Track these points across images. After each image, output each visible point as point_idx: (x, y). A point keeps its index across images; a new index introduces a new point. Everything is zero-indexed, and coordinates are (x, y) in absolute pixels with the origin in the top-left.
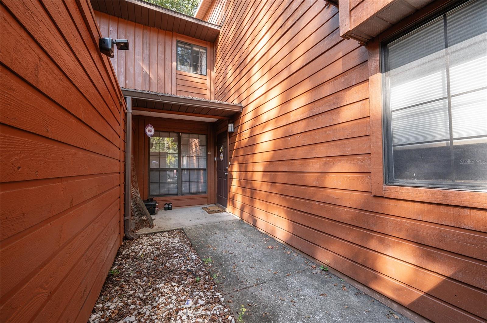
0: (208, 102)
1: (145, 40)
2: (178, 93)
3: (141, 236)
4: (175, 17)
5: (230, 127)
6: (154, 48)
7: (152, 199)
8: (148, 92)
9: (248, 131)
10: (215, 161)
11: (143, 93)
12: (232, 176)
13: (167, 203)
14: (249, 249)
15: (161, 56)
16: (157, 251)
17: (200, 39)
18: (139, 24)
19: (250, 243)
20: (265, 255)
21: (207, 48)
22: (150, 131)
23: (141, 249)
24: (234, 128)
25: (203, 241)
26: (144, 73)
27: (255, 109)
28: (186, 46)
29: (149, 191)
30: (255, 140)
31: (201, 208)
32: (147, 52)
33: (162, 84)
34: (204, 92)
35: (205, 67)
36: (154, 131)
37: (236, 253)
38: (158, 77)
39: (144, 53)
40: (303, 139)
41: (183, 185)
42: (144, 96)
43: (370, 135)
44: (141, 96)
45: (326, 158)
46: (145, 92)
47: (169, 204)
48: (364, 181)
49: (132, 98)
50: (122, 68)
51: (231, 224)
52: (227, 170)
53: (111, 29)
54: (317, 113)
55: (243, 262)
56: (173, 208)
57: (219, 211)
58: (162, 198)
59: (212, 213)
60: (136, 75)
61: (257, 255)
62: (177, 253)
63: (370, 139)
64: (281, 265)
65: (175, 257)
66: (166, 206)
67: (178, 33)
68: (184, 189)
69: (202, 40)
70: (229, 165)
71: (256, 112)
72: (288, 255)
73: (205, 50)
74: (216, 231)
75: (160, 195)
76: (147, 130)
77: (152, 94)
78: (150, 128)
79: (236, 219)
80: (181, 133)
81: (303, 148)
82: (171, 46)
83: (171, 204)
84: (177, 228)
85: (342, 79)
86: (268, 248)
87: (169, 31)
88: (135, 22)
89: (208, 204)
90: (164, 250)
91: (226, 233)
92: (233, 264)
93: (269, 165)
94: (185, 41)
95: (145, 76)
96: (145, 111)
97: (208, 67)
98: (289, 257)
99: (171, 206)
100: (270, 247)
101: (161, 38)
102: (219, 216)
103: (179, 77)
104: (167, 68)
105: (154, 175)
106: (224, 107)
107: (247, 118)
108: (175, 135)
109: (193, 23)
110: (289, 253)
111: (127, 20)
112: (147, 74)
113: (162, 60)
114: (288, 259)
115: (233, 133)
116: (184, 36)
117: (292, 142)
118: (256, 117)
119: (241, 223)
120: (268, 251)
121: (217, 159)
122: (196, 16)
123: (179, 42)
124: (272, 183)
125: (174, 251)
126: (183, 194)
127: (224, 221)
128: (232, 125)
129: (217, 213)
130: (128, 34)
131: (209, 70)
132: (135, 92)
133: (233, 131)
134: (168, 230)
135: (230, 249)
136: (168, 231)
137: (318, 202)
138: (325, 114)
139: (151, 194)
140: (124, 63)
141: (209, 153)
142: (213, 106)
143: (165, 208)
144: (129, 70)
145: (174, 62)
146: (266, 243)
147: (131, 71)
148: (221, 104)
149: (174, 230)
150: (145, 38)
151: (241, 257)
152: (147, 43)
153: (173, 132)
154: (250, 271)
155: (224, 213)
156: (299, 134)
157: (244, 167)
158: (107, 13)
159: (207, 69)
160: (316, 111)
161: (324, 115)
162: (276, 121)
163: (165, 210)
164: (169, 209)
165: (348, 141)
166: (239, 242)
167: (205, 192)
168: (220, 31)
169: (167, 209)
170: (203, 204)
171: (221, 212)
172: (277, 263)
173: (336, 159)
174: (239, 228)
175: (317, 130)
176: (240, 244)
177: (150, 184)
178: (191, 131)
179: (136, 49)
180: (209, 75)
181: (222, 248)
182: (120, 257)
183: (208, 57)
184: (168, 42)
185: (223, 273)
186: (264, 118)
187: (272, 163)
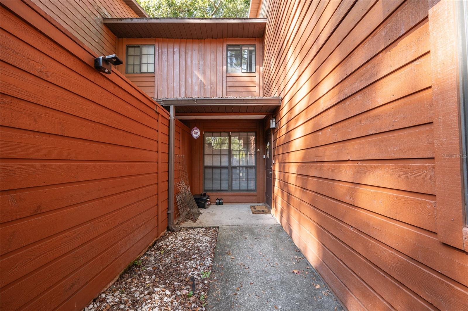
0: (242, 99)
1: (200, 52)
2: (228, 94)
3: (183, 229)
4: (222, 24)
5: (271, 123)
6: (208, 57)
7: (206, 193)
8: (186, 99)
9: (285, 127)
10: (264, 159)
11: (182, 100)
12: (275, 175)
13: (219, 199)
14: (269, 268)
15: (213, 63)
16: (182, 248)
17: (249, 38)
18: (195, 40)
19: (276, 259)
20: (284, 282)
21: (255, 45)
22: (196, 133)
23: (172, 243)
24: (276, 124)
25: (228, 245)
26: (199, 81)
27: (290, 100)
28: (236, 48)
29: (204, 187)
30: (290, 137)
31: (249, 206)
32: (202, 62)
33: (214, 89)
34: (252, 89)
35: (254, 64)
36: (200, 132)
37: (251, 269)
38: (211, 83)
39: (199, 64)
40: (333, 133)
41: (234, 182)
42: (183, 102)
43: (432, 123)
44: (181, 103)
45: (362, 162)
46: (183, 99)
47: (220, 200)
48: (423, 209)
49: (174, 106)
50: (183, 81)
51: (268, 229)
52: (271, 168)
53: (175, 50)
54: (350, 94)
55: (251, 284)
56: (223, 203)
57: (264, 212)
58: (215, 194)
59: (256, 213)
60: (194, 84)
61: (274, 278)
62: (196, 255)
63: (432, 130)
64: (297, 303)
65: (193, 258)
66: (218, 201)
67: (227, 38)
68: (235, 187)
69: (250, 38)
70: (273, 164)
71: (291, 104)
72: (315, 289)
73: (253, 47)
74: (248, 236)
75: (212, 191)
76: (193, 133)
77: (189, 100)
78: (196, 131)
79: (277, 224)
80: (231, 133)
81: (334, 146)
82: (221, 52)
83: (222, 199)
84: (214, 226)
85: (383, 32)
86: (294, 272)
87: (220, 38)
88: (192, 39)
89: (258, 203)
90: (189, 248)
91: (256, 240)
92: (240, 284)
93: (302, 166)
94: (234, 44)
95: (200, 84)
96: (192, 115)
97: (256, 64)
98: (315, 294)
99: (222, 201)
100: (296, 271)
101: (213, 46)
102: (261, 218)
103: (229, 79)
104: (218, 73)
105: (208, 172)
106: (259, 102)
107: (284, 111)
108: (226, 134)
109: (238, 24)
110: (318, 286)
111: (186, 39)
112: (202, 81)
113: (214, 67)
114: (312, 296)
115: (275, 129)
116: (234, 39)
117: (323, 137)
118: (291, 110)
119: (279, 230)
120: (291, 276)
121: (265, 157)
122: (250, 17)
123: (229, 46)
124: (304, 188)
125: (196, 252)
126: (233, 191)
127: (263, 225)
128: (274, 120)
129: (261, 213)
130: (187, 51)
131: (257, 66)
132: (175, 100)
133: (274, 126)
134: (207, 226)
135: (248, 262)
136: (206, 228)
137: (352, 227)
138: (359, 93)
139: (206, 189)
140: (184, 76)
141: (258, 150)
142: (247, 102)
143: (216, 203)
144: (188, 81)
145: (224, 66)
146: (294, 263)
147: (189, 82)
148: (256, 99)
149: (212, 227)
150: (200, 51)
151: (254, 277)
152: (202, 54)
153: (224, 132)
154: (252, 300)
155: (269, 215)
156: (331, 127)
157: (282, 167)
158: (172, 38)
159: (255, 66)
160: (348, 92)
161: (358, 96)
162: (307, 112)
163: (217, 205)
164: (220, 204)
165: (393, 135)
166: (264, 255)
167: (254, 191)
168: (266, 23)
169: (218, 204)
170: (253, 202)
171: (266, 213)
172: (292, 299)
173: (376, 164)
174: (274, 236)
175: (349, 120)
176: (263, 257)
177: (204, 180)
178: (240, 130)
179: (193, 62)
180: (258, 71)
181: (241, 258)
182: (154, 248)
183: (256, 54)
184: (220, 49)
185: (221, 293)
186: (297, 110)
187: (305, 164)
